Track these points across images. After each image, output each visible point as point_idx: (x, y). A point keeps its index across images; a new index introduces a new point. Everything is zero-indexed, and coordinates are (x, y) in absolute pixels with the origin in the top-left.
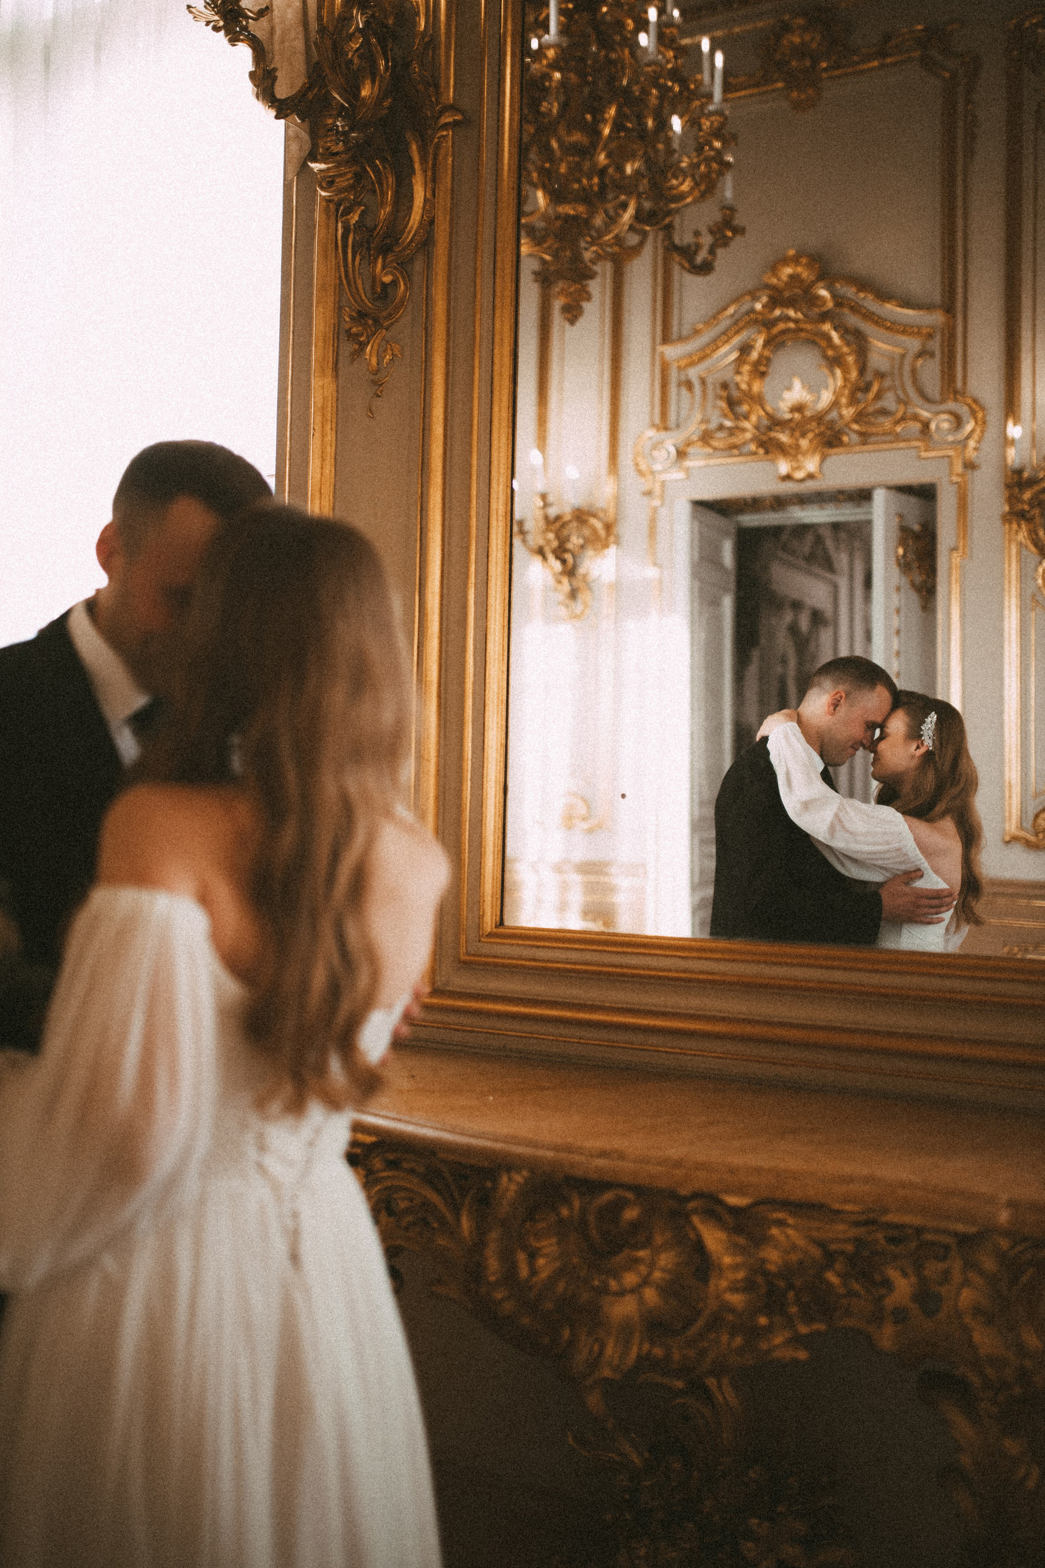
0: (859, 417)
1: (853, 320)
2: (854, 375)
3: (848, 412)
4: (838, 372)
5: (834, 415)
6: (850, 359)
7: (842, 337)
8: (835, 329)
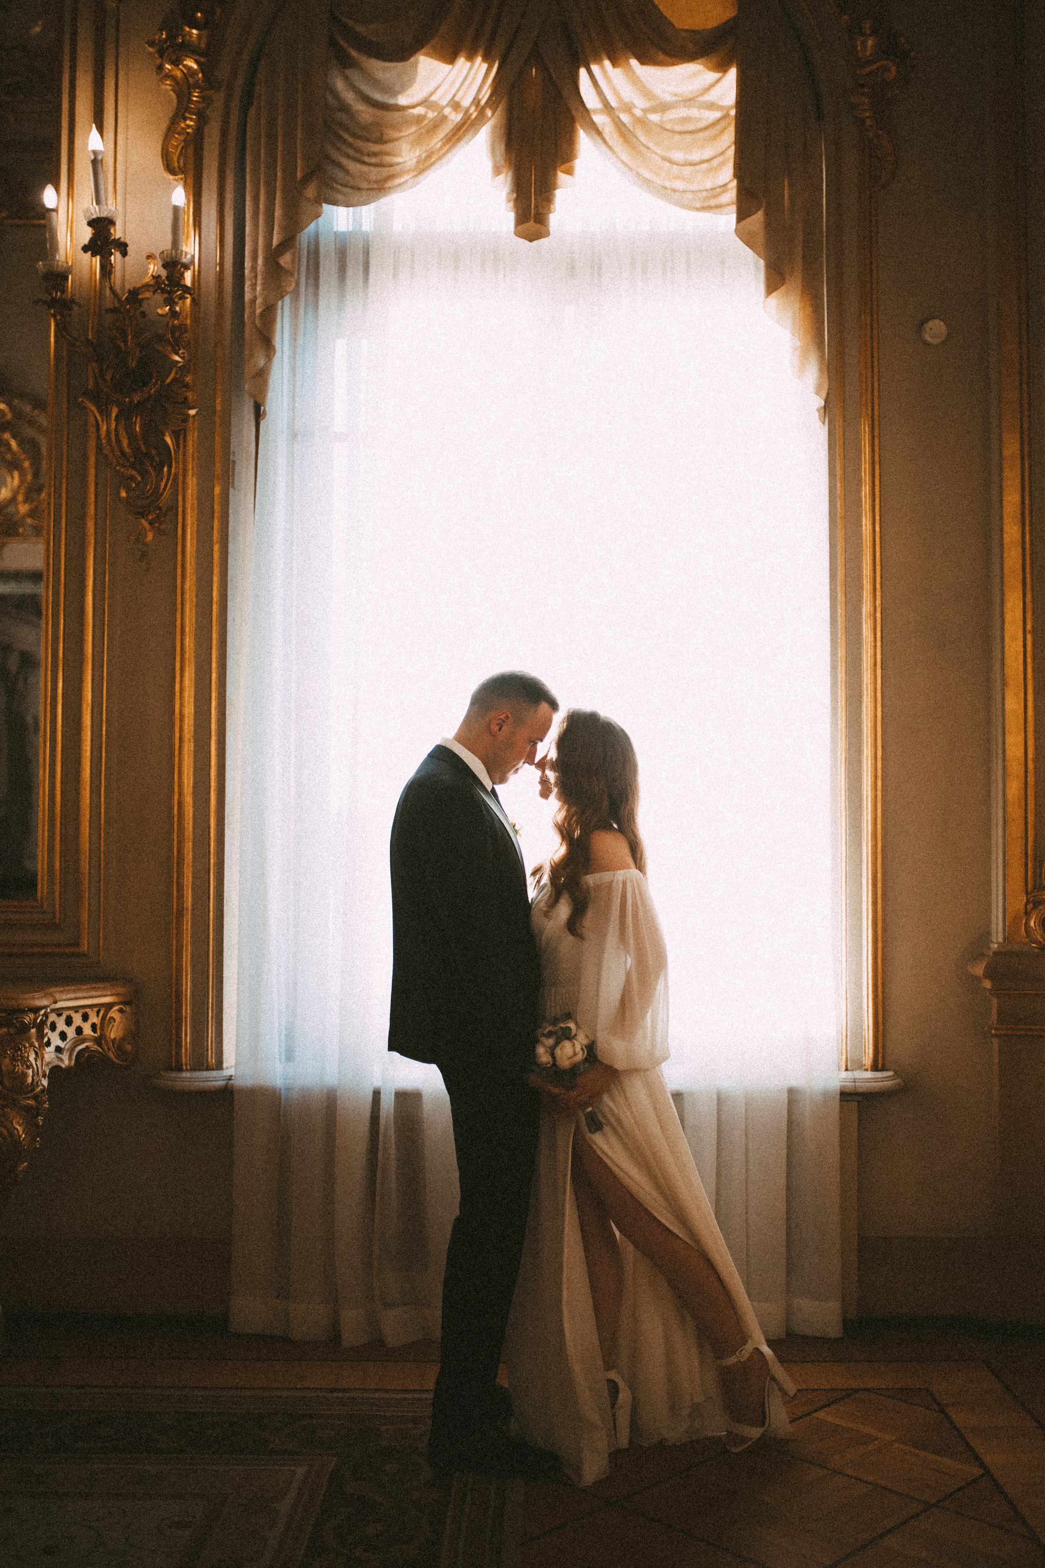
0: (32, 514)
1: (29, 432)
2: (29, 477)
3: (23, 509)
4: (16, 474)
5: (11, 509)
6: (27, 464)
7: (19, 445)
8: (14, 437)
